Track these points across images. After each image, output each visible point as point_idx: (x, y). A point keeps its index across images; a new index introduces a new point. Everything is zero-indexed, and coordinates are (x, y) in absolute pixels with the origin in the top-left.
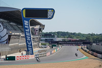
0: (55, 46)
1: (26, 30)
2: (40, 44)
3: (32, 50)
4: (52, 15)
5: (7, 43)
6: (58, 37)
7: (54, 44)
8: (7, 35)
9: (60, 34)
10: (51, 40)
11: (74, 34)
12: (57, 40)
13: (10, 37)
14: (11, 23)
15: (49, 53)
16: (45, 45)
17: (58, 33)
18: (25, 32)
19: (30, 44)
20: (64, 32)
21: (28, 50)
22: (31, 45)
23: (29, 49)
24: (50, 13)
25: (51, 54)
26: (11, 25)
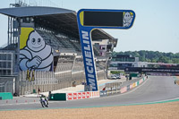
0: (136, 75)
1: (85, 48)
2: (109, 72)
3: (96, 83)
4: (130, 21)
5: (51, 70)
6: (140, 60)
7: (133, 72)
8: (52, 57)
9: (144, 55)
10: (128, 65)
11: (169, 55)
12: (139, 66)
13: (56, 59)
14: (59, 36)
15: (125, 89)
16: (118, 73)
17: (141, 53)
18: (84, 50)
19: (92, 72)
20: (151, 52)
21: (88, 83)
22: (94, 74)
23: (90, 80)
24: (127, 18)
25: (128, 89)
26: (58, 38)
